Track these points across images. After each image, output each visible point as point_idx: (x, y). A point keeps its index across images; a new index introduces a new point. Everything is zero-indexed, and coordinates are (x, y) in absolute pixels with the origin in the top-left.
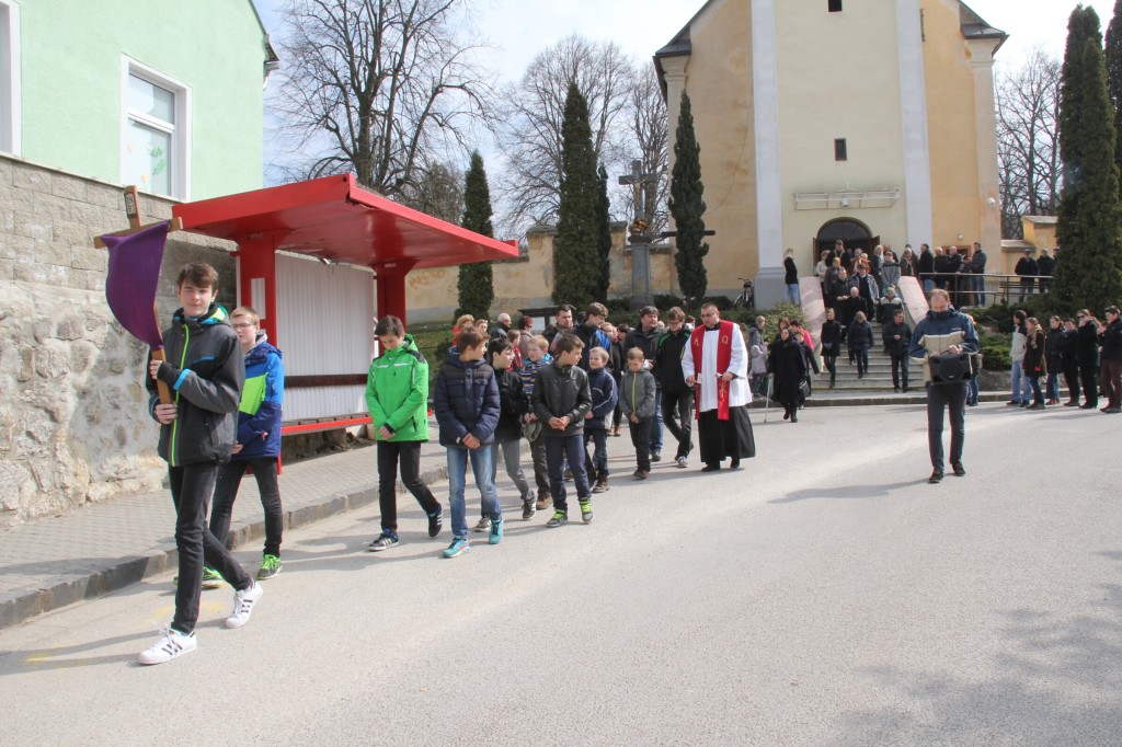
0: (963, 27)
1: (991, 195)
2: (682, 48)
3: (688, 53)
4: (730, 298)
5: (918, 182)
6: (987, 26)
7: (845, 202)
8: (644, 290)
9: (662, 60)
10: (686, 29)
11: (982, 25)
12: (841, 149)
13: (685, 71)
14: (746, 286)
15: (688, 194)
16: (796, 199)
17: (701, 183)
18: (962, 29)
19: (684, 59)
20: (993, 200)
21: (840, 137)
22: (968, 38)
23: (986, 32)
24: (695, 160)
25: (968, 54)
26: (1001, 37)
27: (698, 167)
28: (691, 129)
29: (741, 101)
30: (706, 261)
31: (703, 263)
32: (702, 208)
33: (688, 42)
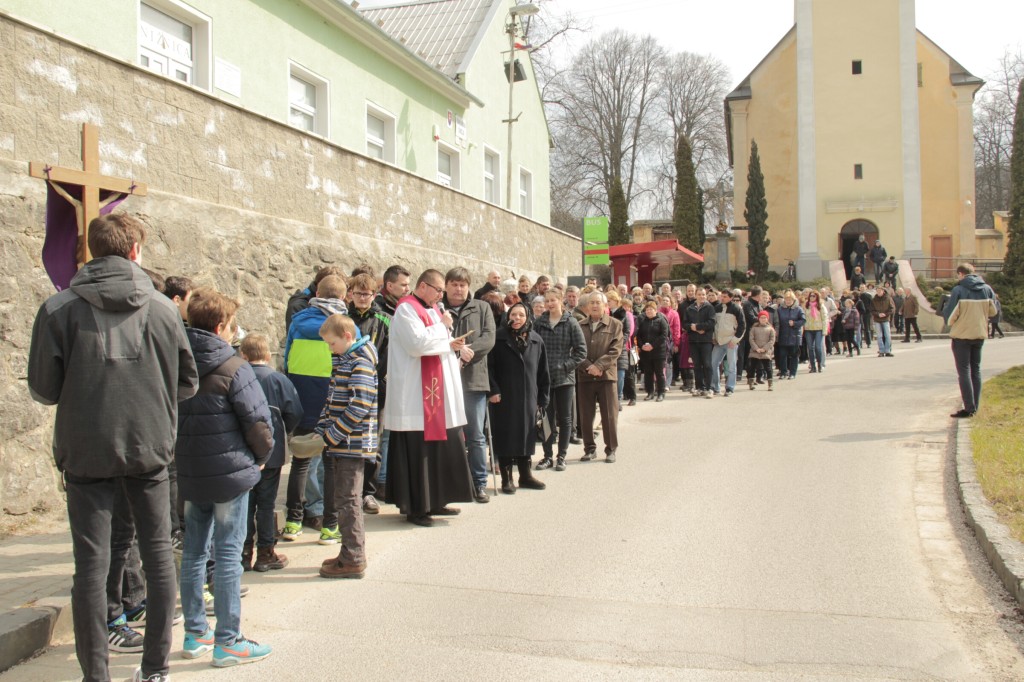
0: (952, 75)
1: (969, 198)
2: (744, 94)
3: (749, 97)
4: (778, 272)
5: (912, 193)
6: (969, 75)
7: (861, 208)
8: (725, 268)
9: (731, 103)
10: (748, 79)
11: (966, 74)
12: (858, 171)
13: (747, 109)
14: (790, 265)
15: (757, 207)
16: (826, 205)
17: (765, 200)
18: (950, 78)
19: (746, 102)
20: (969, 202)
21: (858, 163)
22: (955, 85)
23: (969, 79)
24: (761, 185)
25: (955, 95)
26: (980, 83)
27: (763, 189)
28: (758, 164)
29: (788, 132)
30: (768, 250)
31: (766, 251)
32: (765, 216)
33: (749, 88)
